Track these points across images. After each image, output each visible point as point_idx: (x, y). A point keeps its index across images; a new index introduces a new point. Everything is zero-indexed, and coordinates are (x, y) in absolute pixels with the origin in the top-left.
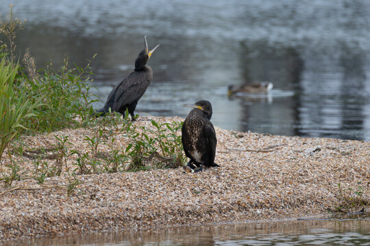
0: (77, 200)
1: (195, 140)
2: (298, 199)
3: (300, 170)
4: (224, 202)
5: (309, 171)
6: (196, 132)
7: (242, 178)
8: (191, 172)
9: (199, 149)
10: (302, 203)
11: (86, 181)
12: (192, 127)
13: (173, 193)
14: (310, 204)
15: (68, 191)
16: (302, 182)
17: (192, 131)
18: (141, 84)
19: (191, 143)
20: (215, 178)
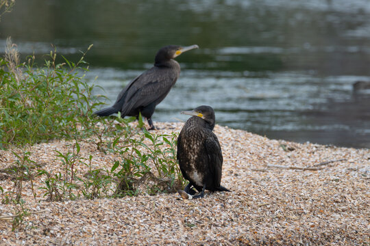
0: (24, 236)
1: (193, 157)
2: (324, 234)
3: (337, 195)
4: (220, 239)
5: (348, 197)
6: (195, 147)
7: (255, 206)
8: (187, 198)
9: (199, 169)
10: (328, 239)
11: (42, 210)
12: (189, 141)
13: (158, 226)
14: (339, 240)
15: (14, 224)
16: (337, 212)
17: (189, 146)
18: (161, 82)
19: (189, 160)
20: (219, 206)
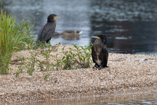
0: (49, 83)
1: (98, 54)
2: (151, 82)
3: (146, 69)
4: (117, 84)
5: (150, 69)
6: (99, 50)
7: (121, 73)
8: (97, 70)
9: (100, 59)
10: (152, 84)
11: (50, 74)
12: (96, 48)
13: (91, 80)
14: (156, 85)
15: (44, 79)
16: (148, 75)
17: (97, 50)
18: (53, 28)
19: (96, 55)
20: (108, 73)
